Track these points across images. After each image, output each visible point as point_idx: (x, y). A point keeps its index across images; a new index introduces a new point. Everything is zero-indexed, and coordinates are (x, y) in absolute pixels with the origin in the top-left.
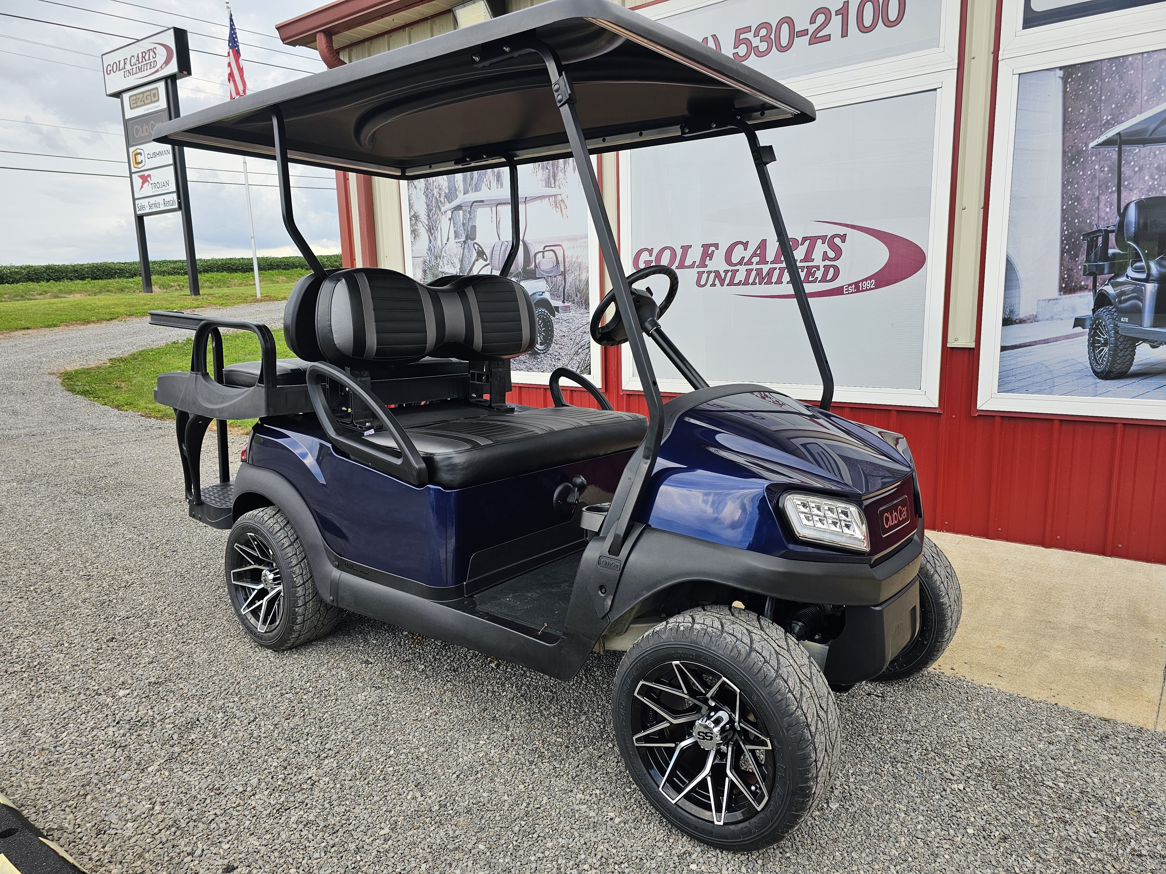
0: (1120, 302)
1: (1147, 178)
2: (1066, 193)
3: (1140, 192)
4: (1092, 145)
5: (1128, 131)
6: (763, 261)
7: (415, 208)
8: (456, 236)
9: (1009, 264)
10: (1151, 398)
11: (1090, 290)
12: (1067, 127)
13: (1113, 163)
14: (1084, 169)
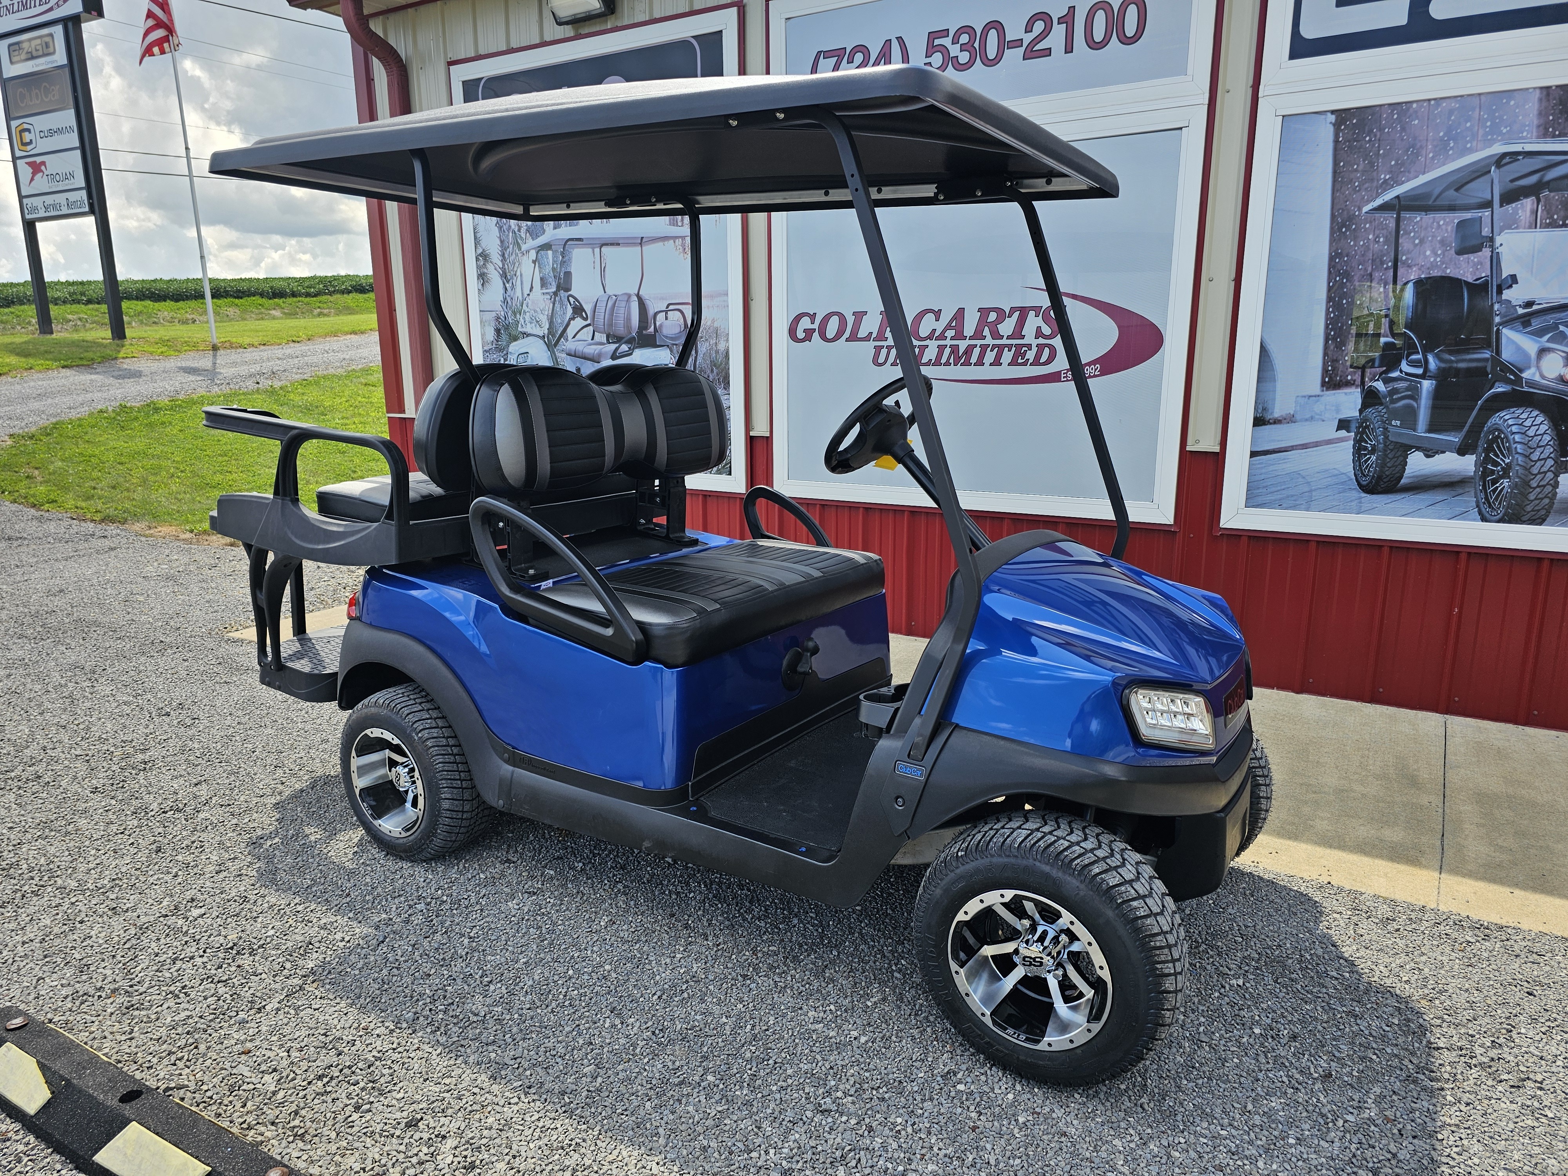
0: (1393, 401)
1: (1428, 253)
2: (1334, 267)
3: (1419, 269)
4: (1366, 209)
5: (1409, 194)
6: (960, 336)
7: (484, 244)
8: (544, 283)
9: (1264, 350)
10: (1423, 517)
11: (1357, 386)
12: (1338, 186)
13: (1390, 233)
14: (1355, 239)
